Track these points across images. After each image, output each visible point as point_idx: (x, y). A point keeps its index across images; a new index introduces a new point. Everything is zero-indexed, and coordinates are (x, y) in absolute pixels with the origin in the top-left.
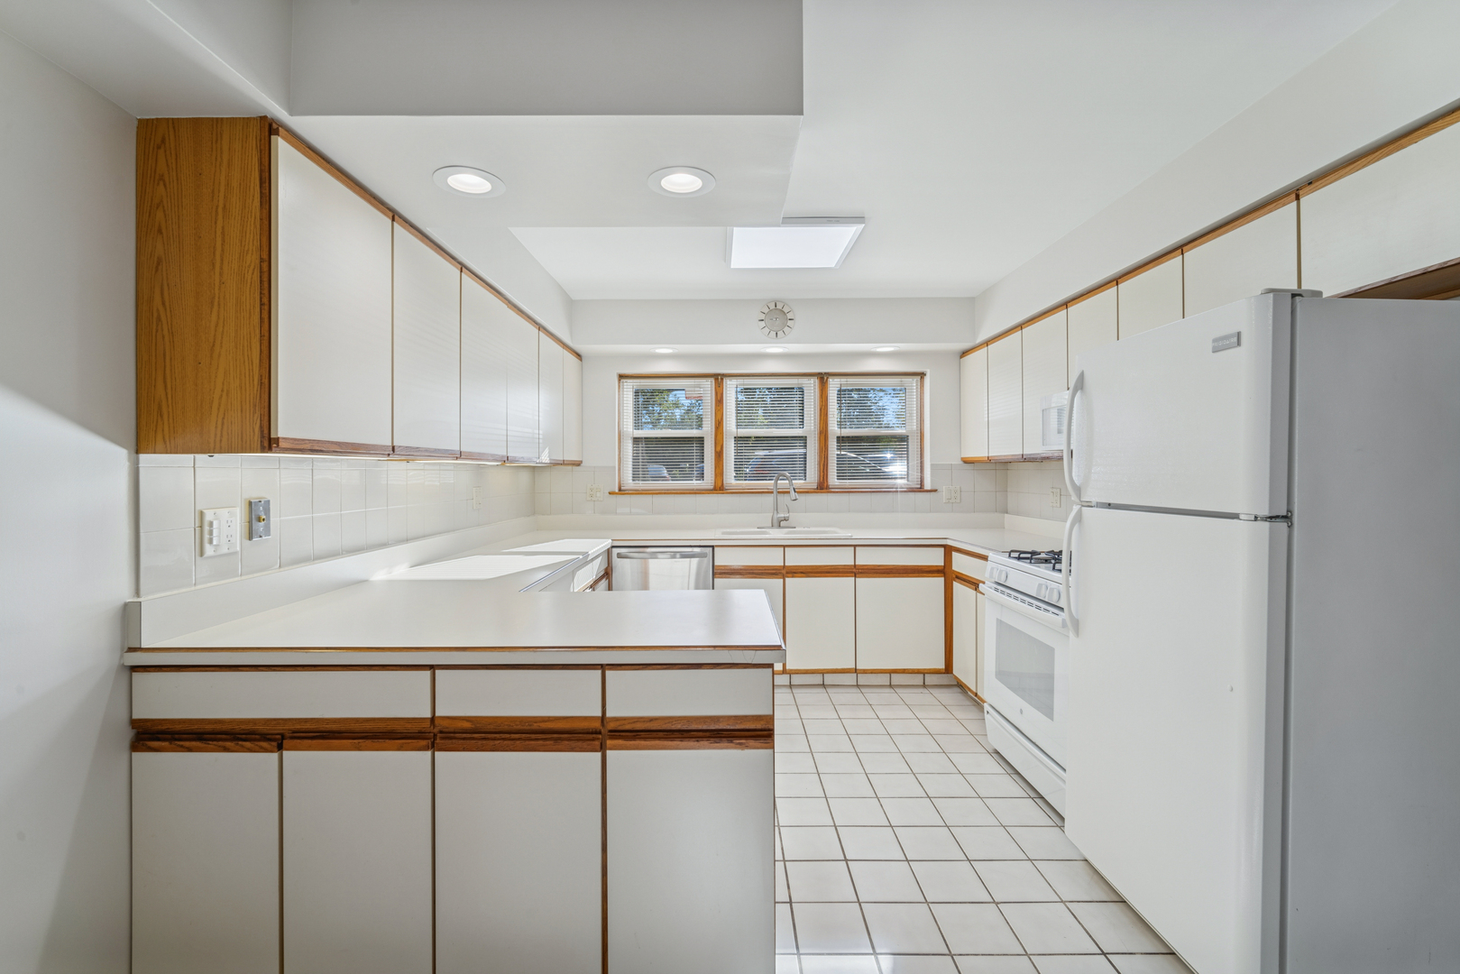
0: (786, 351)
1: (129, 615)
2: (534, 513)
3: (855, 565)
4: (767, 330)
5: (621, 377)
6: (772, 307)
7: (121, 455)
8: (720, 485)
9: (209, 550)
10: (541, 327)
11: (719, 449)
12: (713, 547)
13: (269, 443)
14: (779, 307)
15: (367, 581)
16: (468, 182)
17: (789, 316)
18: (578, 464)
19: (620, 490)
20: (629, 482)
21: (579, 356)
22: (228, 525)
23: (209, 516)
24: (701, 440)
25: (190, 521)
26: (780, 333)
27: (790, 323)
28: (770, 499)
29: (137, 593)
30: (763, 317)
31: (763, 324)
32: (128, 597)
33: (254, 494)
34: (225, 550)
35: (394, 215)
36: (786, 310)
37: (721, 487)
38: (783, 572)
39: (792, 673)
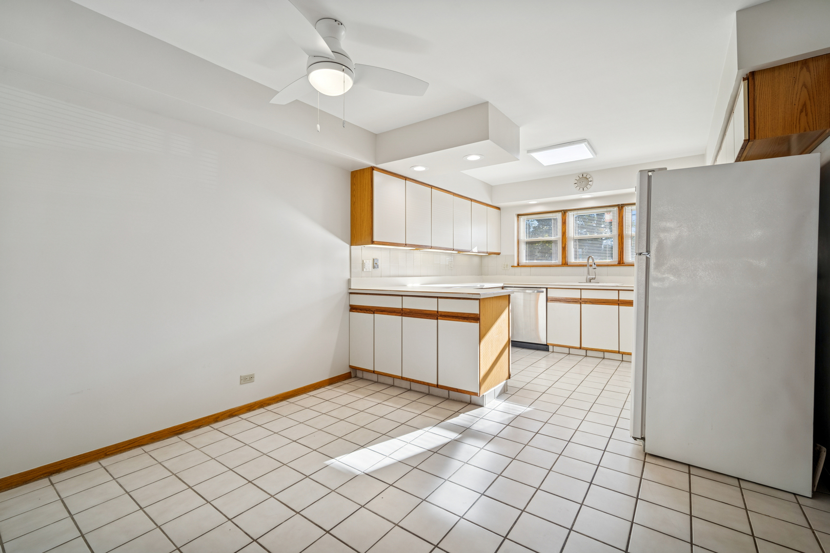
0: (593, 196)
1: (349, 281)
2: (482, 275)
3: (619, 300)
4: (578, 188)
5: (519, 215)
6: (581, 176)
7: (348, 246)
8: (564, 262)
9: (365, 270)
10: (471, 200)
11: (564, 245)
12: (547, 288)
13: (373, 242)
14: (585, 176)
15: (406, 286)
16: (419, 169)
17: (590, 180)
18: (499, 254)
19: (518, 265)
20: (524, 260)
21: (499, 208)
22: (369, 265)
23: (364, 262)
24: (555, 242)
25: (361, 262)
26: (585, 189)
27: (590, 183)
28: (585, 269)
29: (351, 277)
30: (576, 182)
31: (576, 185)
32: (349, 278)
33: (375, 257)
34: (368, 270)
35: (406, 178)
36: (588, 177)
37: (565, 264)
38: (580, 301)
39: (587, 350)
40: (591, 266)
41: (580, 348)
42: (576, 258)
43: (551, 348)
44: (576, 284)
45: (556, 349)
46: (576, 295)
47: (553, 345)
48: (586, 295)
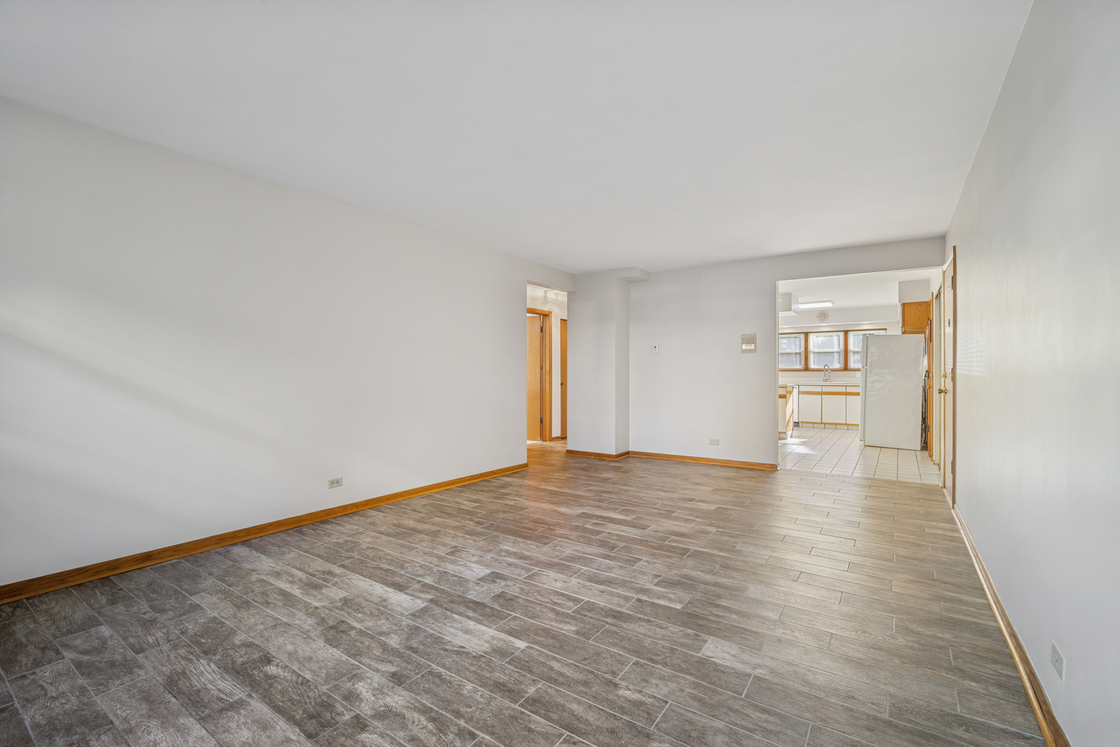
0: (828, 325)
3: (848, 392)
4: (819, 320)
6: (821, 312)
11: (806, 356)
14: (824, 312)
17: (827, 315)
24: (800, 354)
26: (824, 320)
27: (827, 317)
28: (822, 373)
30: (818, 317)
36: (826, 313)
37: (807, 369)
38: (822, 393)
39: (825, 424)
40: (827, 371)
41: (821, 423)
42: (814, 364)
43: (800, 424)
44: (817, 383)
45: (804, 425)
46: (819, 389)
47: (803, 422)
48: (825, 389)
